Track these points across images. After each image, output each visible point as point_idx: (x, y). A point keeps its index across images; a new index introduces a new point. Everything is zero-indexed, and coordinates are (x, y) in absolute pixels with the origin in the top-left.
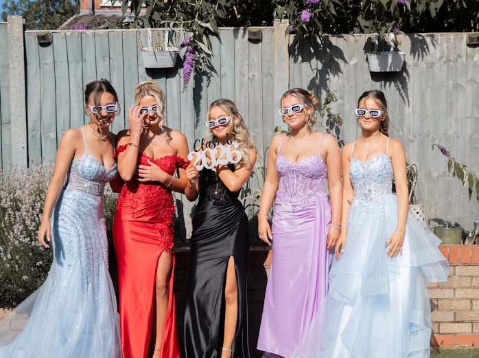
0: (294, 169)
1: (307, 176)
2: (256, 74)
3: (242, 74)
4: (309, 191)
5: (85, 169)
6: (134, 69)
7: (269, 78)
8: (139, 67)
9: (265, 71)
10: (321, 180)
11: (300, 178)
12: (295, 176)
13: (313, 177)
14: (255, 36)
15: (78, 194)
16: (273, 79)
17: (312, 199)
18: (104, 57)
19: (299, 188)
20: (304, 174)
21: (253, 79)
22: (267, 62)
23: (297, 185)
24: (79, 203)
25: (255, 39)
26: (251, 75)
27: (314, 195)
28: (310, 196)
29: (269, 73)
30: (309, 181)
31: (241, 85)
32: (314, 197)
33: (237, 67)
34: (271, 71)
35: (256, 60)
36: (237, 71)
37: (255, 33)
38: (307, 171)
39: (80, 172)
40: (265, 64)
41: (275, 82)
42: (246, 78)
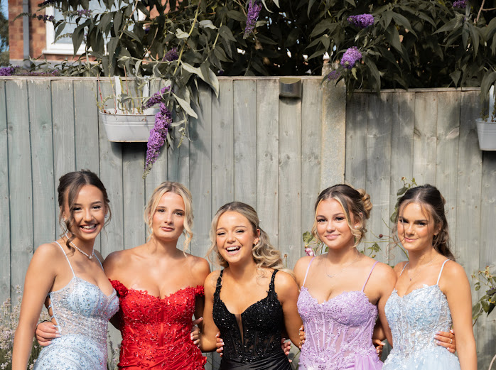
0: (322, 310)
1: (340, 323)
2: (292, 155)
3: (269, 155)
4: (345, 346)
5: (81, 300)
6: (92, 143)
7: (314, 162)
8: (101, 141)
9: (307, 150)
10: (363, 328)
11: (331, 325)
12: (324, 321)
13: (351, 323)
14: (291, 91)
15: (80, 339)
16: (319, 163)
17: (349, 357)
18: (44, 123)
19: (329, 339)
20: (336, 320)
21: (286, 163)
22: (310, 136)
23: (327, 336)
24: (82, 354)
25: (291, 96)
26: (283, 156)
27: (352, 351)
28: (346, 352)
29: (313, 153)
30: (344, 331)
31: (268, 172)
32: (353, 354)
33: (260, 144)
34: (316, 151)
35: (291, 132)
36: (260, 151)
37: (290, 87)
38: (340, 315)
39: (74, 307)
40: (307, 139)
41: (323, 168)
42: (275, 160)
